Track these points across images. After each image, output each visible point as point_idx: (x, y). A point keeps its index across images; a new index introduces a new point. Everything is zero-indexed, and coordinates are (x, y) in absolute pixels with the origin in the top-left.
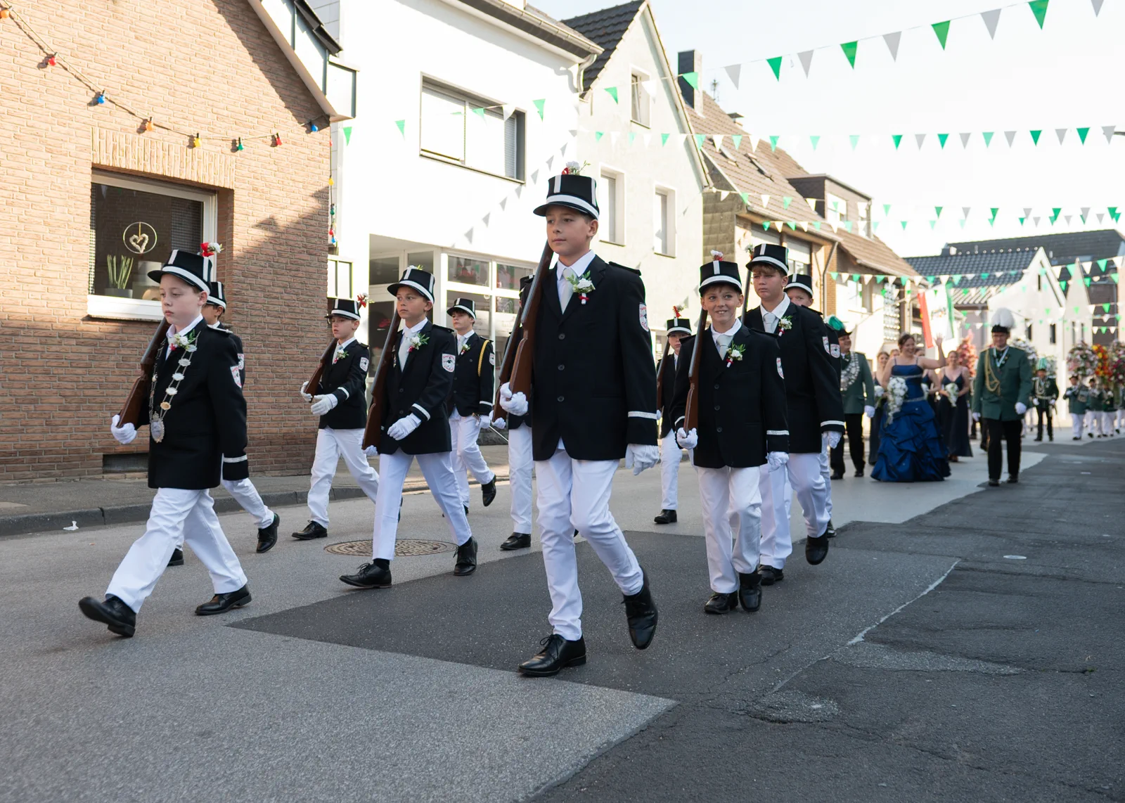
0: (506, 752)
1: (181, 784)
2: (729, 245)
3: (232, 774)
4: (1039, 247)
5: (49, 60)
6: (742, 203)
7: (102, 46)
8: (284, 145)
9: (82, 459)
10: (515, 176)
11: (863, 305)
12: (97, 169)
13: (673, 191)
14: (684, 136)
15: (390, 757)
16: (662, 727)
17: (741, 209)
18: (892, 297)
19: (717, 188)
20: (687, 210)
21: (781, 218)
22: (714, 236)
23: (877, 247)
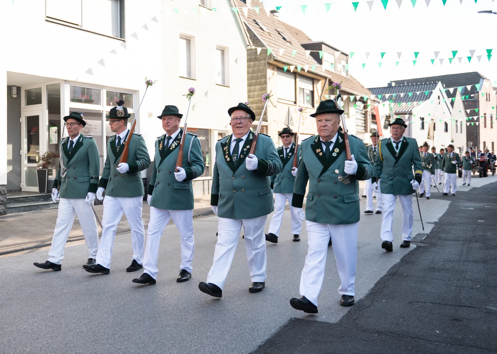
2: (264, 79)
6: (271, 55)
10: (119, 36)
13: (228, 48)
17: (270, 59)
18: (360, 108)
19: (255, 46)
20: (237, 59)
21: (293, 64)
22: (254, 75)
23: (352, 81)
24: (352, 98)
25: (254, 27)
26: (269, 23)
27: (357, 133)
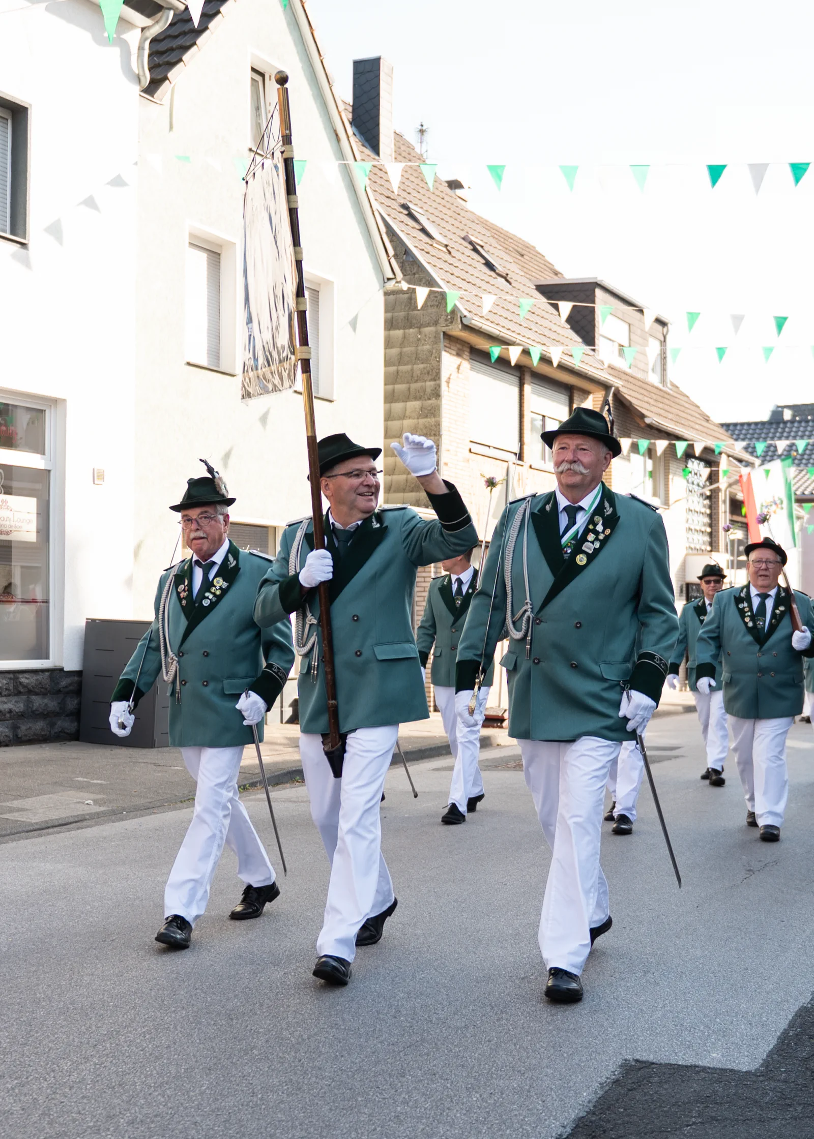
2: (432, 383)
6: (454, 311)
10: (9, 229)
11: (655, 494)
17: (451, 323)
18: (698, 481)
19: (409, 282)
20: (356, 318)
21: (518, 341)
22: (404, 368)
23: (676, 400)
24: (681, 447)
25: (404, 228)
26: (446, 218)
27: (690, 551)
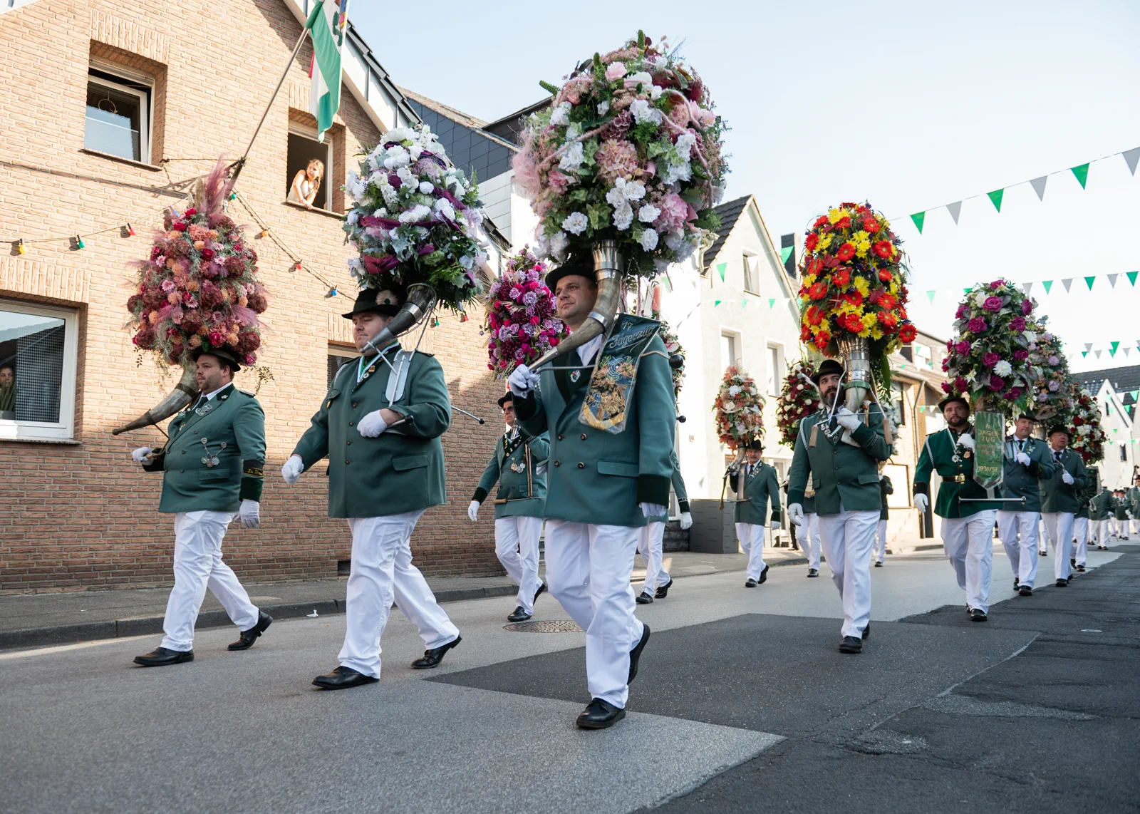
0: (639, 771)
1: (379, 787)
3: (418, 782)
4: (1104, 380)
5: (297, 265)
7: (336, 254)
8: (470, 321)
9: (323, 564)
12: (332, 344)
13: (782, 345)
14: (788, 300)
15: (543, 772)
16: (772, 755)
